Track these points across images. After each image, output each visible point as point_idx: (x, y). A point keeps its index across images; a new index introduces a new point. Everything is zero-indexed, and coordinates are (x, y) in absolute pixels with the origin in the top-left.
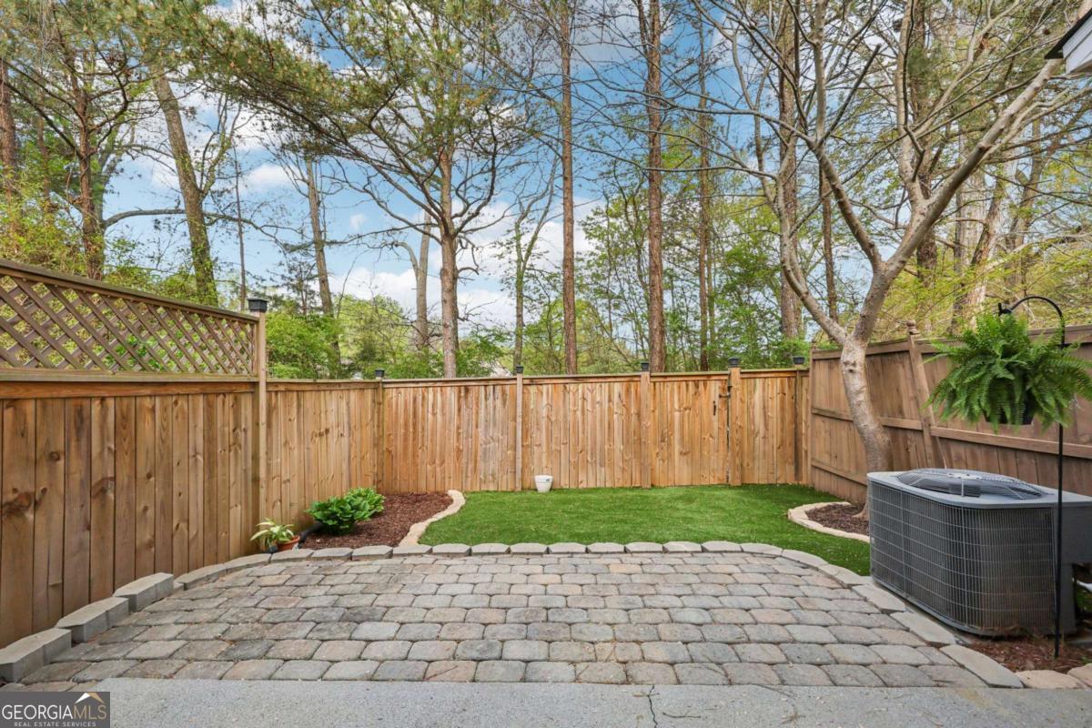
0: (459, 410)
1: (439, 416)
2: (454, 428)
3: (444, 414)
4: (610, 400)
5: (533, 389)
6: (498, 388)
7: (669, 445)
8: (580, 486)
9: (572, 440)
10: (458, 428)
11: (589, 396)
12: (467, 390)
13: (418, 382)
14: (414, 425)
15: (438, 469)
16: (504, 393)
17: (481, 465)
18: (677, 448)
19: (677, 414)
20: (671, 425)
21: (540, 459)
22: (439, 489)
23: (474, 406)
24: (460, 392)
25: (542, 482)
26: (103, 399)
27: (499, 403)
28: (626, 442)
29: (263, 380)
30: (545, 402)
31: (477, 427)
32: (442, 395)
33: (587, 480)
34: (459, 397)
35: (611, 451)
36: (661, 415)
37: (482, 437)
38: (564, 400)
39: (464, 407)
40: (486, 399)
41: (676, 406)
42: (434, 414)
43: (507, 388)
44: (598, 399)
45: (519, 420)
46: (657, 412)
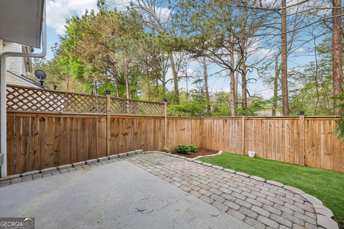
0: (224, 127)
1: (218, 128)
2: (222, 132)
3: (219, 128)
4: (283, 127)
5: (249, 121)
6: (236, 120)
7: (317, 149)
8: (268, 158)
9: (265, 141)
10: (223, 132)
11: (272, 124)
12: (226, 120)
13: (212, 118)
14: (211, 130)
15: (217, 144)
16: (238, 122)
17: (230, 145)
18: (322, 151)
19: (323, 136)
20: (319, 140)
21: (251, 146)
22: (217, 150)
23: (228, 126)
24: (224, 121)
25: (251, 154)
26: (136, 119)
27: (236, 125)
28: (291, 144)
29: (166, 116)
30: (253, 126)
31: (229, 132)
32: (219, 122)
33: (272, 157)
34: (224, 123)
35: (283, 147)
36: (312, 135)
37: (230, 137)
38: (261, 125)
39: (225, 126)
40: (232, 124)
41: (322, 131)
42: (216, 128)
43: (239, 120)
44: (277, 126)
45: (243, 131)
46: (310, 133)
